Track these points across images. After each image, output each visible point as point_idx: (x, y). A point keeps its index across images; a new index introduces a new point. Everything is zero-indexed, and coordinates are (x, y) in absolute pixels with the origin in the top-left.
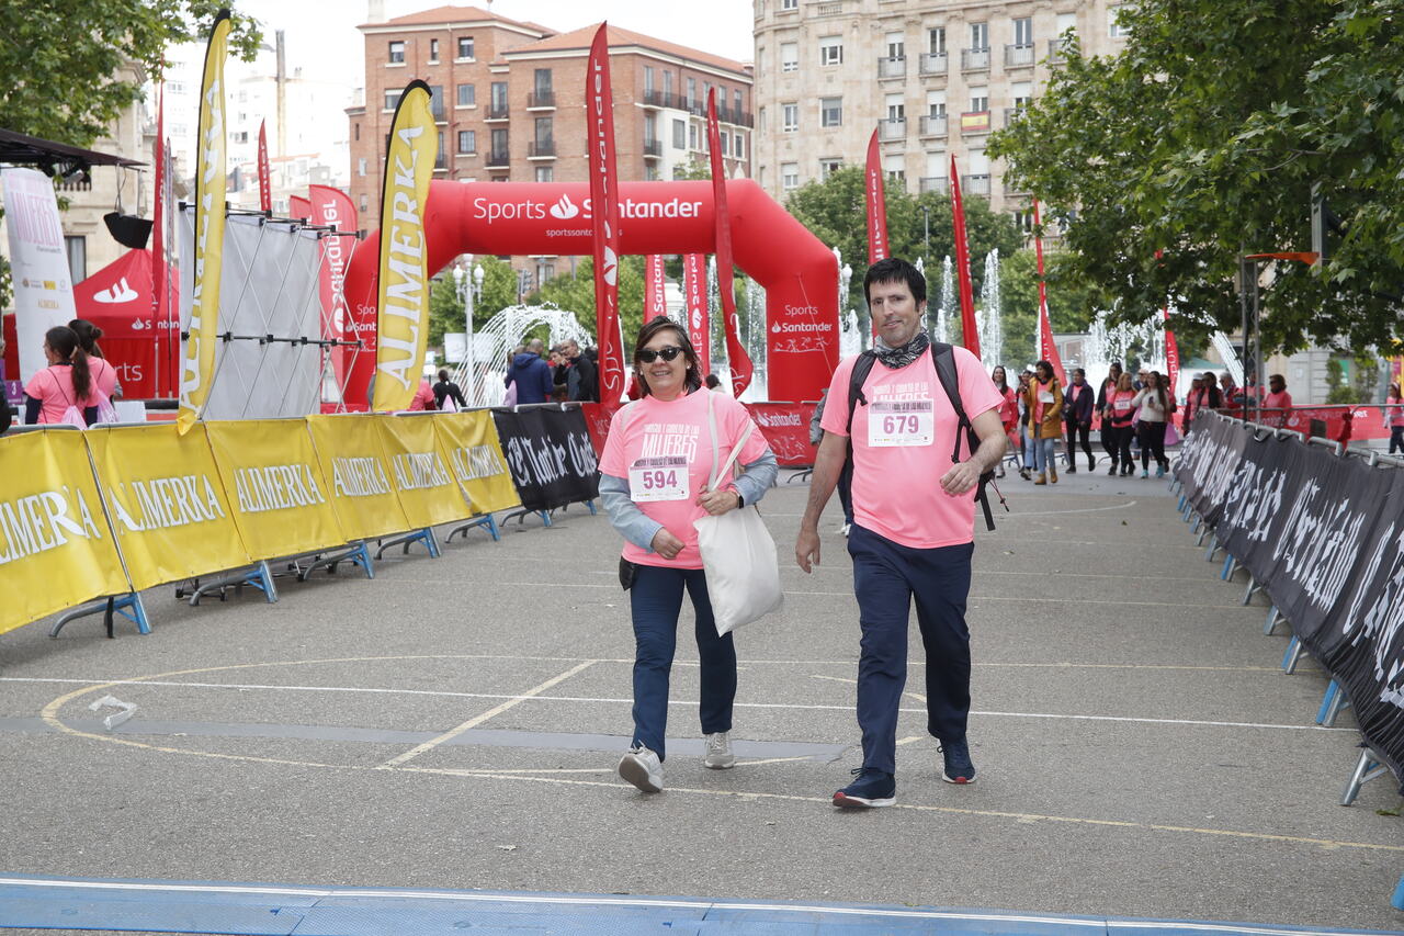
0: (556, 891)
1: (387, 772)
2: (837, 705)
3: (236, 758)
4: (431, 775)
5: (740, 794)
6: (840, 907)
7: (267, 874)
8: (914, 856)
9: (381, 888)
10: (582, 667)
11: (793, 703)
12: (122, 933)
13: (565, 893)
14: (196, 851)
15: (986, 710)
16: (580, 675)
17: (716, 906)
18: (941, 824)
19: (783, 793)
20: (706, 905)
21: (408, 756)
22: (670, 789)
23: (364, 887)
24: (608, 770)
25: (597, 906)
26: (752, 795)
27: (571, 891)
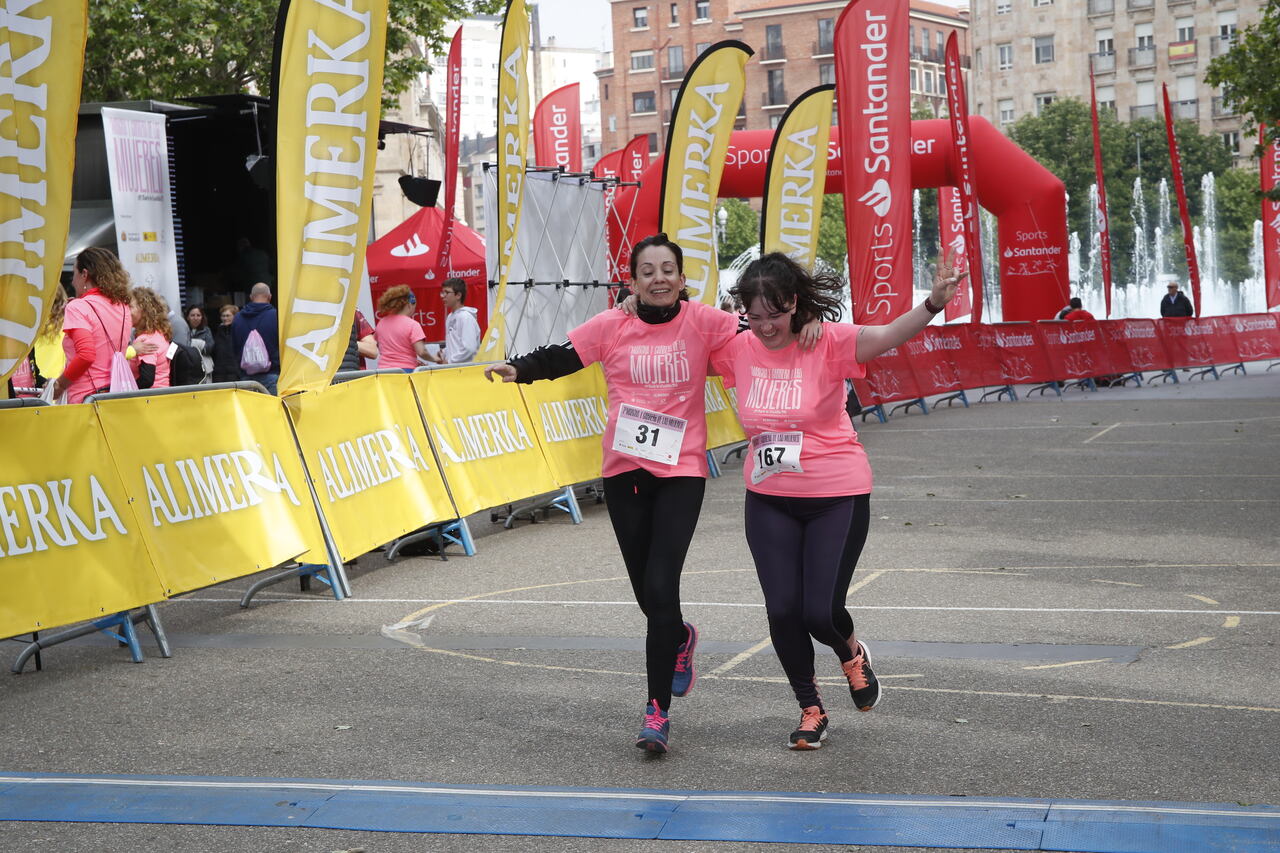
0: (893, 792)
1: (714, 681)
2: (1124, 608)
3: (574, 670)
4: (754, 683)
5: (1049, 696)
6: (1175, 806)
7: (623, 780)
8: (1234, 755)
9: (730, 792)
10: (873, 577)
11: (1082, 608)
12: (503, 837)
13: (903, 796)
14: (555, 758)
15: (1271, 610)
16: (872, 584)
17: (1055, 807)
18: (1254, 723)
19: (1092, 695)
20: (1045, 807)
21: (729, 665)
22: (981, 693)
23: (714, 792)
24: (918, 675)
25: (940, 808)
26: (1062, 697)
27: (909, 794)
